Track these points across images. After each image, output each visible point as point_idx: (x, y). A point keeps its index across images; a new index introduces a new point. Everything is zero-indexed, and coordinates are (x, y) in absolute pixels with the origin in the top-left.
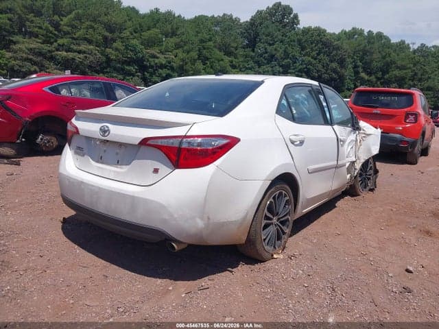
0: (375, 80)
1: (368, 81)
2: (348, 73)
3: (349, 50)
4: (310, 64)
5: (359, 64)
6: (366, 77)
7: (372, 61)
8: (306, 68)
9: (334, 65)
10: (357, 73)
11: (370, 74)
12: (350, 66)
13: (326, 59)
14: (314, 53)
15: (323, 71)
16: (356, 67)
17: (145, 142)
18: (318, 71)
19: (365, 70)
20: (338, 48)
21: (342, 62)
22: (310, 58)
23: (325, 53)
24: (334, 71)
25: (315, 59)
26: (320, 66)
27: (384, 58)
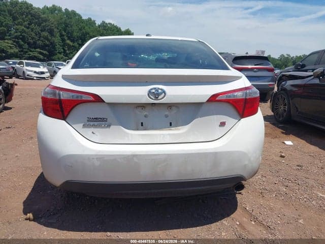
0: (77, 46)
1: (73, 46)
2: (57, 39)
3: (55, 23)
4: (25, 32)
5: (64, 33)
6: (71, 44)
7: (73, 32)
8: (21, 35)
9: (45, 34)
10: (63, 40)
11: (73, 41)
12: (57, 35)
13: (38, 29)
14: (26, 23)
15: (37, 38)
16: (61, 35)
17: (213, 99)
18: (33, 38)
19: (69, 38)
20: (46, 21)
21: (51, 32)
22: (23, 27)
23: (36, 24)
24: (47, 38)
25: (28, 28)
26: (33, 34)
27: (80, 29)
